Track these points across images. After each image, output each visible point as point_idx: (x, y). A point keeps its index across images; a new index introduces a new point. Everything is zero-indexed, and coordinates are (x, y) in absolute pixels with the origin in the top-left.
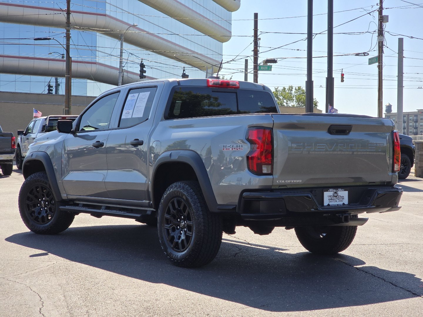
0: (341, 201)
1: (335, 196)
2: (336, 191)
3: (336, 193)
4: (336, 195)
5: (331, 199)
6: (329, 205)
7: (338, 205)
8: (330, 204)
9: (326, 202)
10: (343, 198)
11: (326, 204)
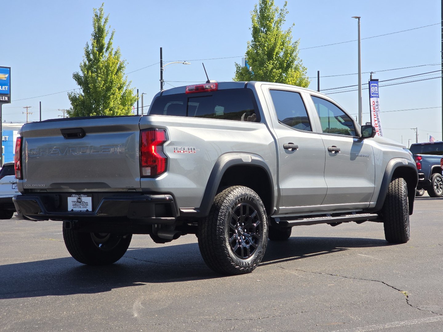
0: (85, 207)
1: (79, 202)
2: (79, 197)
3: (79, 198)
4: (79, 200)
5: (75, 205)
6: (72, 210)
7: (81, 211)
8: (74, 209)
9: (70, 207)
10: (87, 204)
11: (70, 209)
